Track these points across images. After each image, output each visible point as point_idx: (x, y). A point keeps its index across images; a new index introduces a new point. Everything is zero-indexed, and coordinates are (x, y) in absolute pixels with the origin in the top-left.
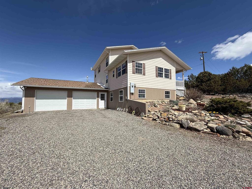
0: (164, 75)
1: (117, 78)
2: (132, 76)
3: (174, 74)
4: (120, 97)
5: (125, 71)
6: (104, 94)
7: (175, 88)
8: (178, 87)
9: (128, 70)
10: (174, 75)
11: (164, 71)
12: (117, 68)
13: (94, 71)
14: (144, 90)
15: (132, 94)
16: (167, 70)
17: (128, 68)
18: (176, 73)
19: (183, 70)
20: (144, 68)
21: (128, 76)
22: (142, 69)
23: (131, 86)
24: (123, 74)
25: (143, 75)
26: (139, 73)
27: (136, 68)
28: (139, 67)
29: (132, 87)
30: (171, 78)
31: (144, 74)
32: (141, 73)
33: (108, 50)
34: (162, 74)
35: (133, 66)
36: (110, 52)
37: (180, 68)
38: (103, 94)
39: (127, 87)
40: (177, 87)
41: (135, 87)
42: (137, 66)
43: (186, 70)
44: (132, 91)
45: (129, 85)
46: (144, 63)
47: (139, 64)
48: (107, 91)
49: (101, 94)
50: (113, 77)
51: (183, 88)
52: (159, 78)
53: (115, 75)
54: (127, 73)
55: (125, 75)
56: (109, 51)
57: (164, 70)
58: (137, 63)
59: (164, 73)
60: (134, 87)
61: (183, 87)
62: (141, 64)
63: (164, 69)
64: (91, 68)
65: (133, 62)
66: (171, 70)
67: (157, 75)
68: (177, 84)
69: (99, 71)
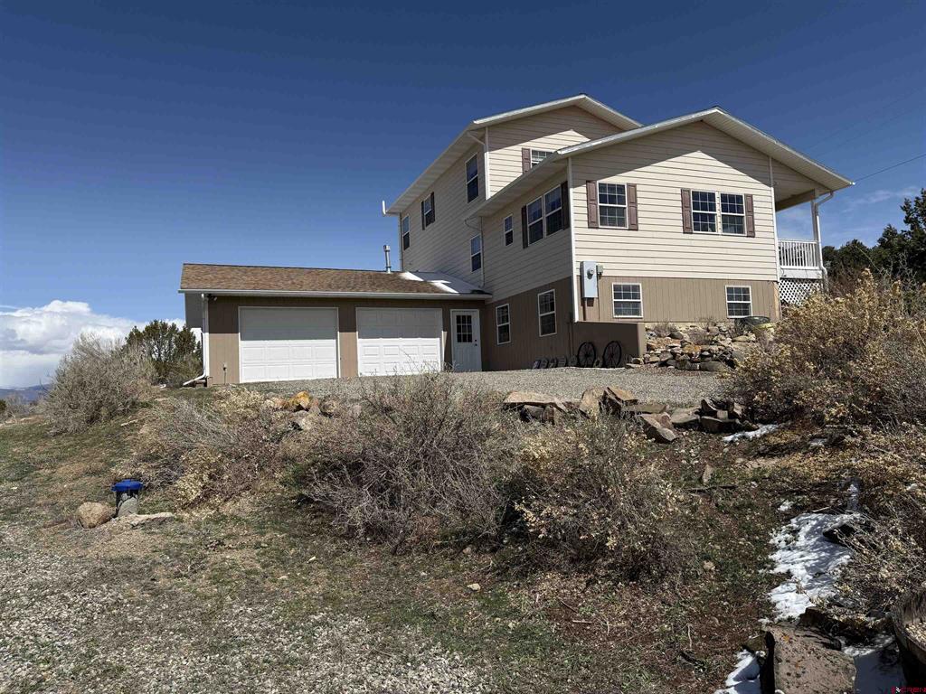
0: (719, 220)
1: (525, 246)
2: (587, 238)
3: (770, 211)
4: (542, 317)
5: (560, 221)
6: (470, 317)
7: (773, 272)
8: (788, 267)
9: (573, 217)
10: (770, 217)
11: (718, 207)
12: (524, 209)
13: (398, 217)
14: (636, 288)
15: (591, 301)
16: (732, 202)
17: (572, 210)
18: (776, 210)
19: (813, 190)
20: (634, 203)
21: (574, 238)
22: (626, 206)
23: (586, 275)
24: (551, 230)
25: (629, 230)
26: (612, 222)
27: (599, 204)
28: (612, 200)
29: (590, 276)
30: (754, 232)
31: (634, 227)
32: (622, 223)
33: (477, 130)
34: (712, 217)
35: (590, 200)
36: (487, 138)
37: (798, 187)
38: (464, 317)
39: (570, 279)
40: (785, 267)
41: (599, 276)
42: (603, 199)
43: (832, 192)
44: (591, 291)
45: (576, 273)
46: (632, 181)
47: (612, 187)
48: (478, 301)
49: (458, 317)
50: (507, 244)
51: (814, 271)
52: (699, 238)
53: (518, 237)
54: (568, 225)
55: (560, 233)
56: (481, 133)
57: (718, 201)
58: (602, 187)
59: (719, 212)
60: (595, 275)
61: (817, 268)
62: (621, 188)
63: (718, 196)
64: (384, 202)
65: (588, 182)
66: (751, 196)
67: (688, 226)
68: (786, 256)
69: (429, 219)
